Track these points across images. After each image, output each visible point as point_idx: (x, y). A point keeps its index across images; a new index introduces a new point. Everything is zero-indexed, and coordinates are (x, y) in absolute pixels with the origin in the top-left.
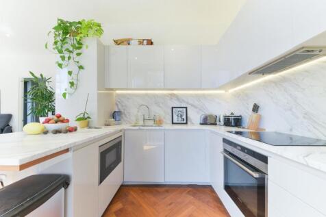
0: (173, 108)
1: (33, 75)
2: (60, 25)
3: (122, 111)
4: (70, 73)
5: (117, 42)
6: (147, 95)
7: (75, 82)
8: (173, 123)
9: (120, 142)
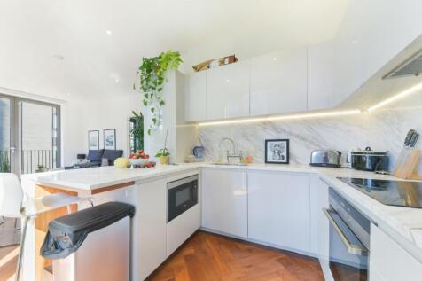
0: (266, 141)
1: (134, 113)
2: (144, 64)
3: (205, 146)
4: (153, 110)
5: (197, 69)
6: (232, 126)
7: (157, 119)
8: (266, 162)
9: (196, 181)
